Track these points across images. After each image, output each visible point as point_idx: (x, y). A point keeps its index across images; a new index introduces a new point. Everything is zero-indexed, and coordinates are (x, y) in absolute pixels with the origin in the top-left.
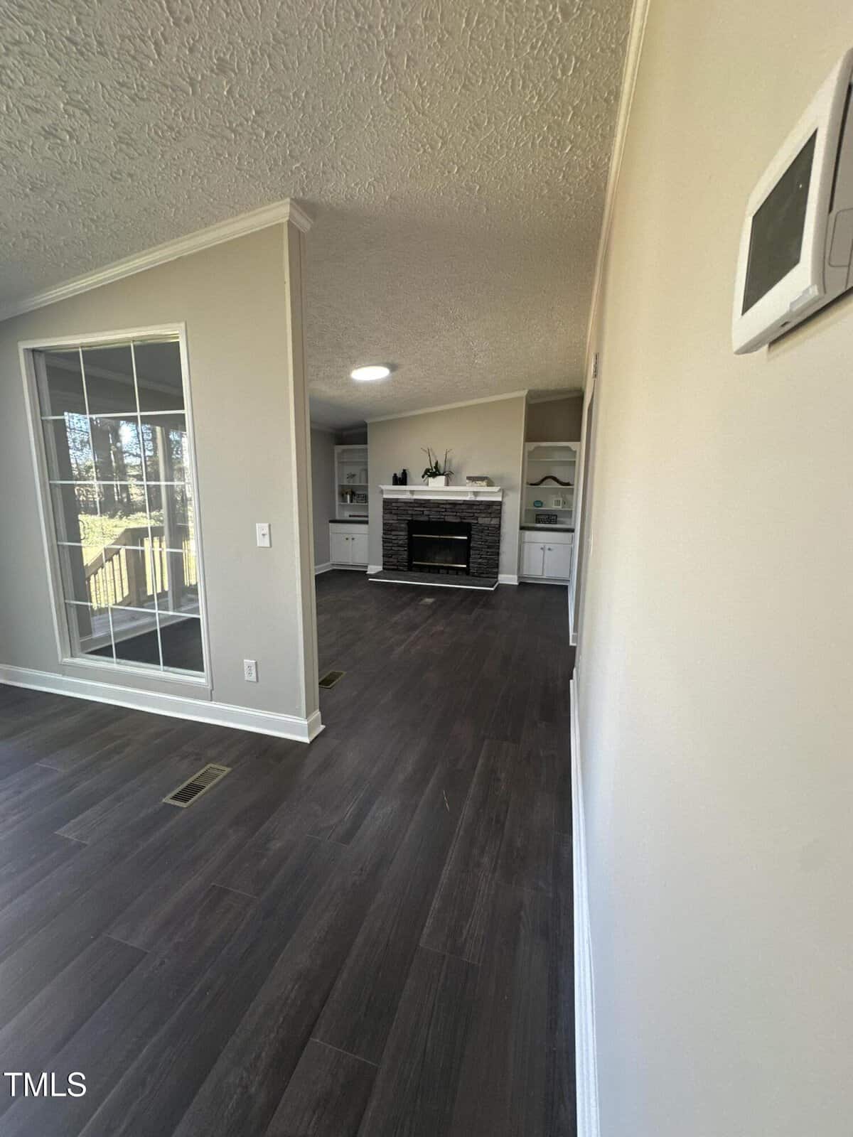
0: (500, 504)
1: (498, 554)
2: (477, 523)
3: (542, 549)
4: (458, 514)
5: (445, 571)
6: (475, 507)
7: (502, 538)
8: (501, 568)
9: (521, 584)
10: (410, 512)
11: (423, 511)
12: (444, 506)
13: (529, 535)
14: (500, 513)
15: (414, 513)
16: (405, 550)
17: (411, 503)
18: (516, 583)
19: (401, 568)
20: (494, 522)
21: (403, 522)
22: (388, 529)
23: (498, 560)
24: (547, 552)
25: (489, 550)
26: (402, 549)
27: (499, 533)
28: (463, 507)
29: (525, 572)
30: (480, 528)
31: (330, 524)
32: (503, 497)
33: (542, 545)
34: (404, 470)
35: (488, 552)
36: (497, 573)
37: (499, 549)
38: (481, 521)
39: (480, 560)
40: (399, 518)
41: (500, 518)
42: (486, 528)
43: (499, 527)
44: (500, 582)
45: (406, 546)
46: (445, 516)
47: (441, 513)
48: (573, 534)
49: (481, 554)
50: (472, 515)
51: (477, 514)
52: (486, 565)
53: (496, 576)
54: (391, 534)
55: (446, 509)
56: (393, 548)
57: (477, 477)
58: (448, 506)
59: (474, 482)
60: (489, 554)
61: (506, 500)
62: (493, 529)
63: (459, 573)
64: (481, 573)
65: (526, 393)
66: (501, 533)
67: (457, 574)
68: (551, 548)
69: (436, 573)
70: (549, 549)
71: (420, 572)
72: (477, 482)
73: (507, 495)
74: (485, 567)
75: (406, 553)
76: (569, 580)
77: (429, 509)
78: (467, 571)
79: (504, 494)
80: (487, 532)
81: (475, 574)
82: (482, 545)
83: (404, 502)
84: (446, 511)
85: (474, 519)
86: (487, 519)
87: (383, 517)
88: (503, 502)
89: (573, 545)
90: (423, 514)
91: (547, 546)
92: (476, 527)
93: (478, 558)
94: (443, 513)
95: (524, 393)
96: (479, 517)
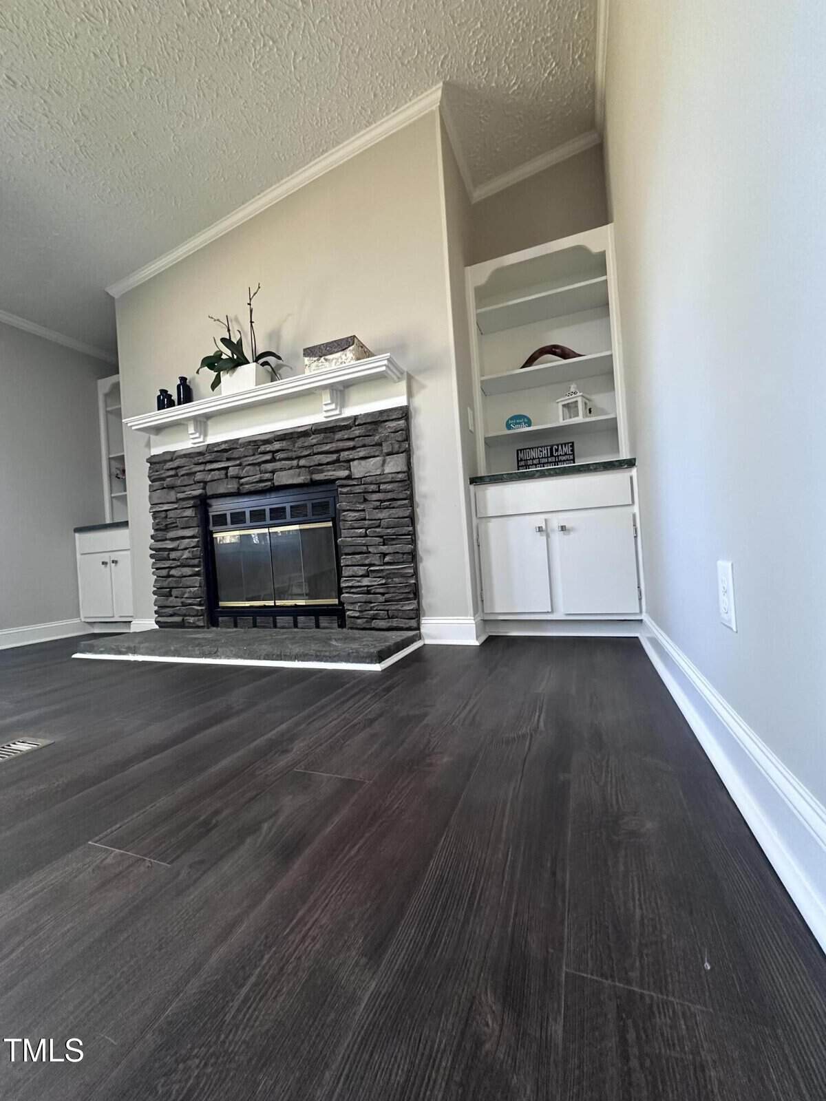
0: (404, 414)
1: (413, 557)
2: (349, 477)
3: (540, 529)
4: (302, 462)
5: (287, 620)
6: (339, 436)
7: (418, 511)
8: (427, 599)
9: (491, 642)
10: (199, 477)
11: (226, 468)
12: (269, 448)
13: (500, 496)
14: (407, 438)
15: (209, 478)
16: (197, 574)
17: (200, 454)
18: (474, 642)
19: (191, 620)
20: (394, 465)
21: (185, 504)
22: (163, 526)
23: (415, 574)
24: (557, 537)
25: (384, 549)
26: (187, 571)
27: (411, 498)
28: (313, 440)
29: (501, 606)
30: (358, 489)
31: (77, 535)
32: (410, 394)
33: (539, 521)
34: (183, 380)
35: (385, 555)
36: (417, 614)
37: (414, 541)
38: (358, 469)
39: (366, 581)
40: (181, 496)
41: (408, 452)
42: (373, 487)
43: (407, 480)
44: (428, 642)
45: (196, 562)
46: (273, 472)
47: (264, 466)
48: (634, 471)
49: (367, 562)
50: (334, 457)
51: (347, 453)
52: (383, 594)
53: (413, 623)
54: (166, 539)
55: (274, 452)
56: (173, 572)
57: (327, 344)
58: (277, 446)
59: (322, 359)
60: (387, 559)
61: (419, 401)
62: (389, 487)
63: (324, 621)
64: (374, 618)
65: (439, 93)
66: (417, 498)
67: (318, 626)
68: (568, 526)
69: (270, 628)
70: (563, 528)
71: (236, 626)
72: (329, 357)
73: (423, 387)
74: (381, 598)
75: (198, 580)
76: (641, 620)
77: (238, 462)
78: (338, 614)
79: (415, 386)
80: (375, 497)
81: (359, 621)
82: (366, 536)
83: (185, 456)
84: (273, 460)
85: (340, 468)
86: (373, 461)
87: (150, 497)
88: (411, 408)
89: (636, 509)
90: (227, 477)
91: (556, 521)
92: (345, 490)
93: (362, 576)
94: (269, 466)
95: (432, 97)
96: (353, 460)
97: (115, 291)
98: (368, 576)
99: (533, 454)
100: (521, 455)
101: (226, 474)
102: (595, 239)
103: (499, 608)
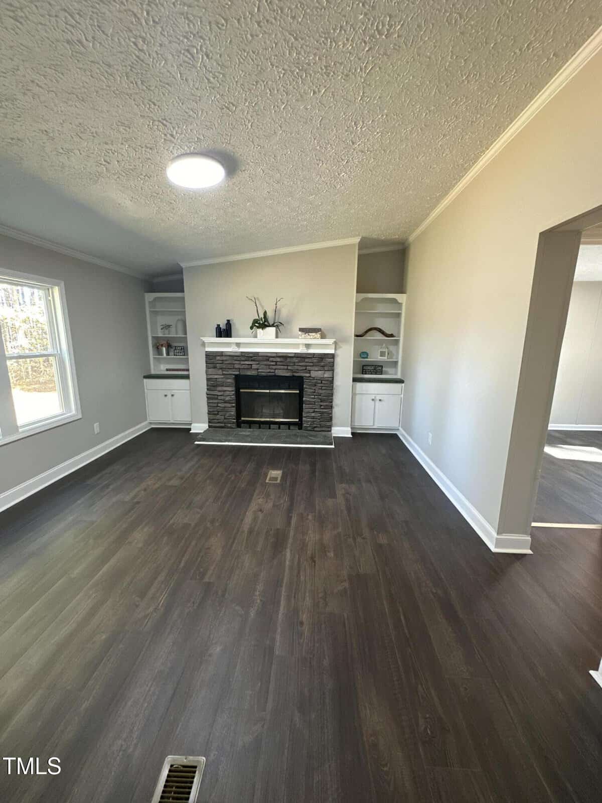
0: (333, 356)
1: (331, 407)
2: (310, 377)
3: (373, 399)
4: (289, 368)
6: (306, 360)
7: (335, 392)
8: (334, 421)
9: (354, 435)
10: (237, 366)
11: (251, 365)
12: (274, 360)
13: (360, 386)
14: (333, 366)
15: (241, 367)
16: (234, 407)
18: (350, 435)
19: (229, 425)
20: (327, 375)
21: (229, 376)
22: (212, 385)
23: (331, 413)
24: (377, 402)
25: (322, 404)
26: (229, 405)
28: (294, 360)
30: (313, 381)
31: (145, 380)
32: (335, 349)
33: (373, 397)
34: (228, 321)
36: (330, 427)
37: (332, 402)
38: (314, 374)
39: (313, 414)
40: (225, 372)
41: (333, 371)
42: (319, 381)
43: (331, 381)
44: (334, 435)
45: (233, 402)
46: (275, 369)
47: (271, 367)
48: (403, 385)
49: (314, 408)
50: (304, 368)
51: (309, 367)
52: (319, 419)
53: (329, 429)
54: (216, 390)
55: (276, 362)
56: (219, 405)
57: (310, 329)
58: (278, 359)
59: (307, 334)
60: (322, 407)
61: (339, 352)
62: (326, 382)
63: (292, 427)
64: (315, 427)
65: (359, 240)
66: (334, 386)
67: (289, 429)
68: (382, 399)
69: (267, 429)
70: (380, 400)
71: (250, 428)
72: (310, 334)
73: (341, 347)
74: (319, 421)
75: (234, 409)
76: (398, 429)
77: (257, 363)
78: (299, 425)
79: (337, 347)
80: (320, 385)
81: (309, 428)
82: (315, 398)
83: (229, 356)
84: (276, 365)
85: (306, 373)
86: (320, 372)
87: (206, 372)
88: (336, 354)
89: (402, 396)
90: (251, 368)
91: (378, 397)
92: (307, 381)
93: (312, 412)
94: (274, 367)
95: (356, 240)
96: (312, 370)
97: (183, 265)
98: (314, 412)
99: (369, 368)
100: (364, 368)
101: (251, 367)
102: (401, 298)
103: (356, 424)
